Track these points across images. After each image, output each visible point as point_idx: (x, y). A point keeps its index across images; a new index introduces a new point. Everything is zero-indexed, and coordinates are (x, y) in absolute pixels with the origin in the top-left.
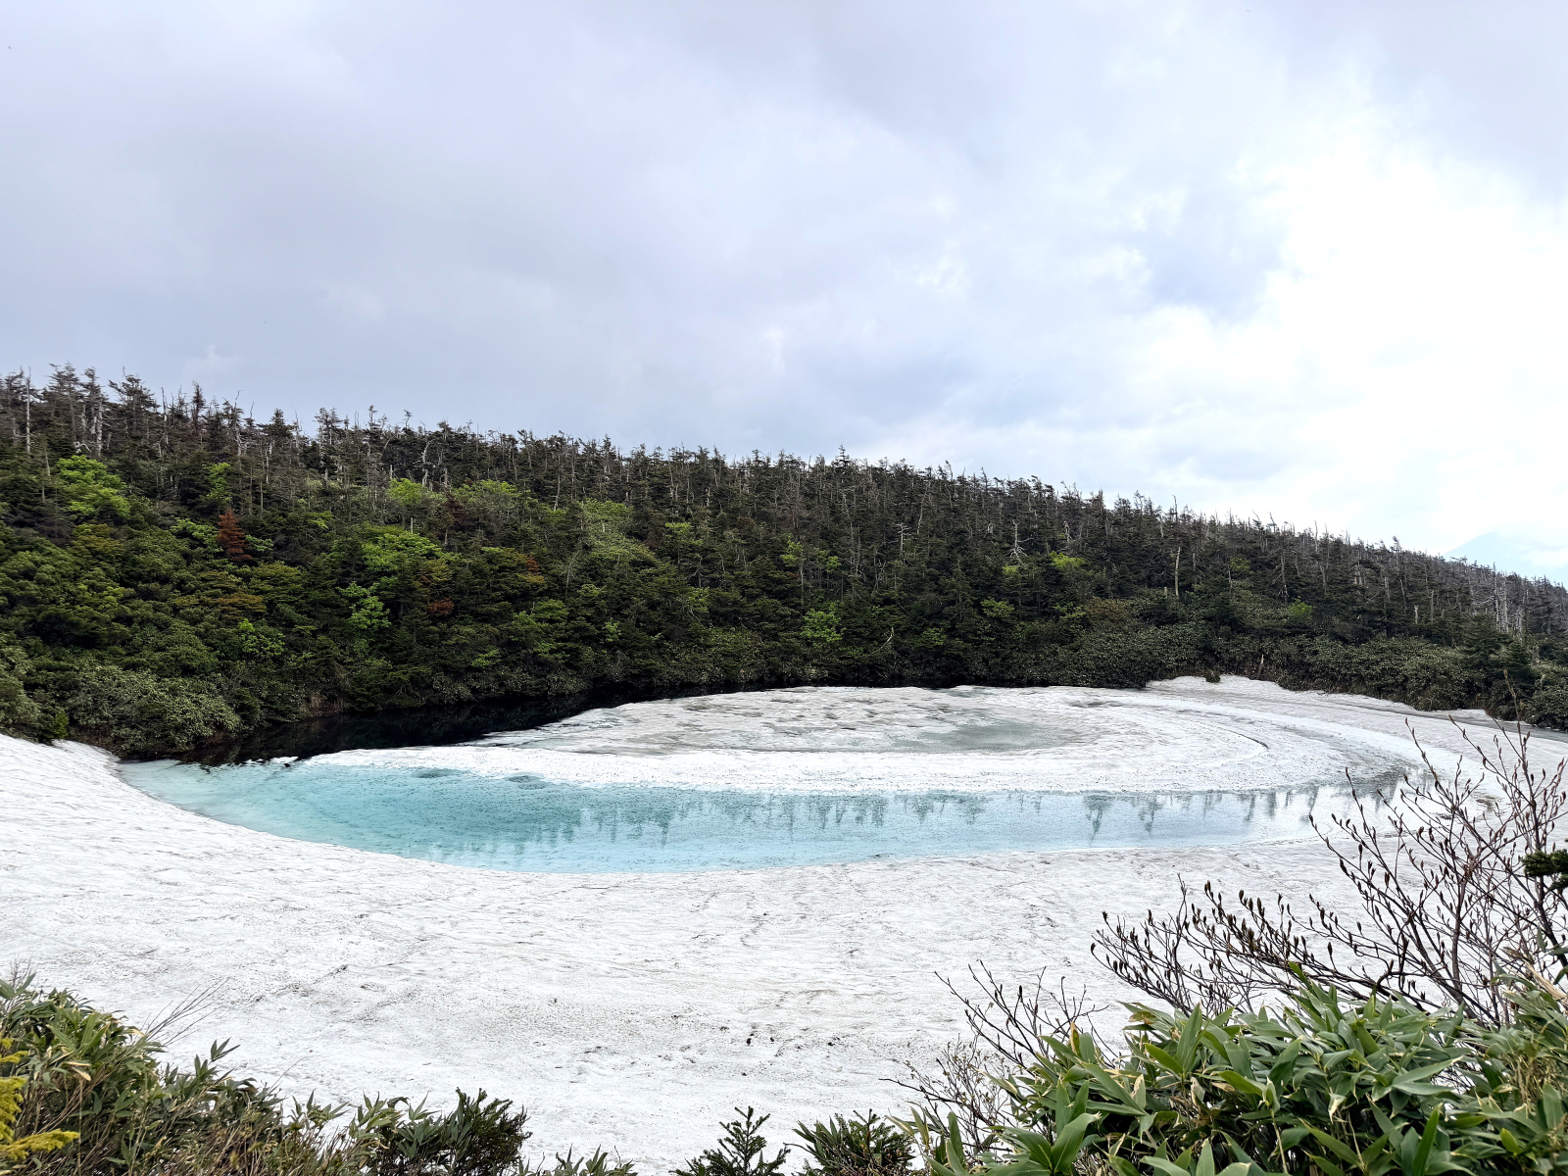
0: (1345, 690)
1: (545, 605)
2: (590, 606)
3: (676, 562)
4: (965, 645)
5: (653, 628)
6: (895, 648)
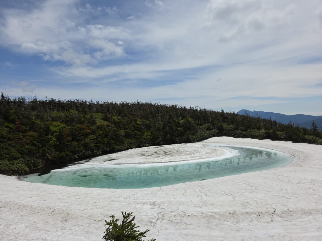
1: (91, 136)
2: (100, 136)
3: (115, 125)
4: (175, 137)
5: (114, 139)
6: (162, 139)
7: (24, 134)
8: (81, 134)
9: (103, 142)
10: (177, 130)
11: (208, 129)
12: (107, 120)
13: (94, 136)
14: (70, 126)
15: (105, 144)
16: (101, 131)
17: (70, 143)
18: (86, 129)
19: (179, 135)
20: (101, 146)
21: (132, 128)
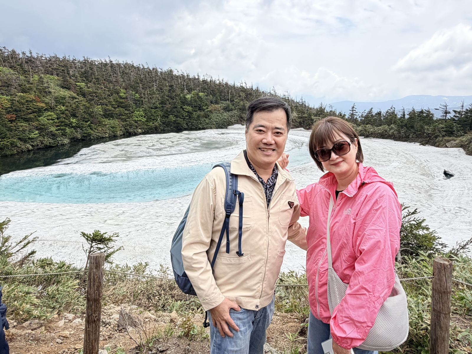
1: (47, 114)
2: (63, 113)
3: (84, 97)
4: (180, 120)
5: (86, 120)
6: (161, 122)
8: (30, 109)
9: (70, 124)
10: (183, 110)
11: (227, 109)
12: (69, 89)
13: (52, 113)
14: (7, 96)
15: (72, 127)
16: (63, 106)
17: (14, 123)
18: (36, 102)
19: (186, 116)
20: (68, 130)
21: (114, 103)
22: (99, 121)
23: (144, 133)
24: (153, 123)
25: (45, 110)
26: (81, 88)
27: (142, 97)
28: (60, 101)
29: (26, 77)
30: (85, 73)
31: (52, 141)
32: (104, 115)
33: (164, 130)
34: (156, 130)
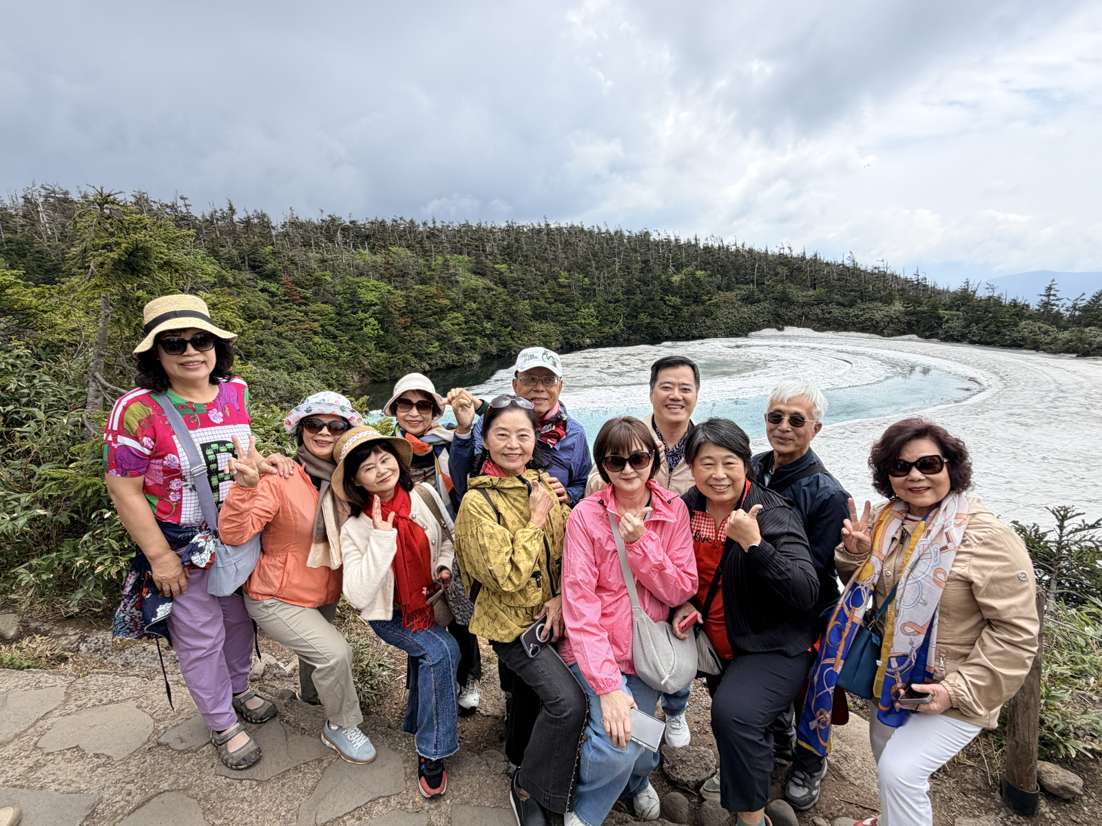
0: (846, 330)
1: (452, 316)
2: (473, 314)
3: (505, 287)
4: (659, 321)
5: (506, 324)
6: (624, 326)
7: (304, 308)
8: (430, 309)
9: (482, 331)
10: (665, 303)
11: (748, 300)
12: (483, 275)
13: (459, 315)
14: (402, 290)
15: (486, 336)
16: (475, 302)
17: (409, 331)
18: (438, 298)
19: (670, 315)
20: (479, 341)
21: (549, 295)
22: (525, 326)
23: (595, 346)
24: (611, 328)
25: (449, 310)
26: (501, 273)
27: (594, 284)
28: (470, 294)
29: (427, 260)
30: (508, 248)
31: (455, 358)
32: (533, 316)
33: (628, 340)
34: (615, 339)
